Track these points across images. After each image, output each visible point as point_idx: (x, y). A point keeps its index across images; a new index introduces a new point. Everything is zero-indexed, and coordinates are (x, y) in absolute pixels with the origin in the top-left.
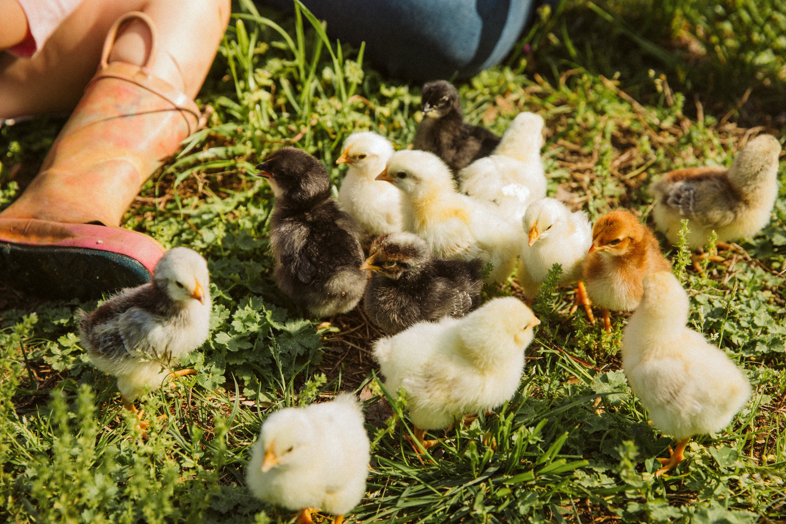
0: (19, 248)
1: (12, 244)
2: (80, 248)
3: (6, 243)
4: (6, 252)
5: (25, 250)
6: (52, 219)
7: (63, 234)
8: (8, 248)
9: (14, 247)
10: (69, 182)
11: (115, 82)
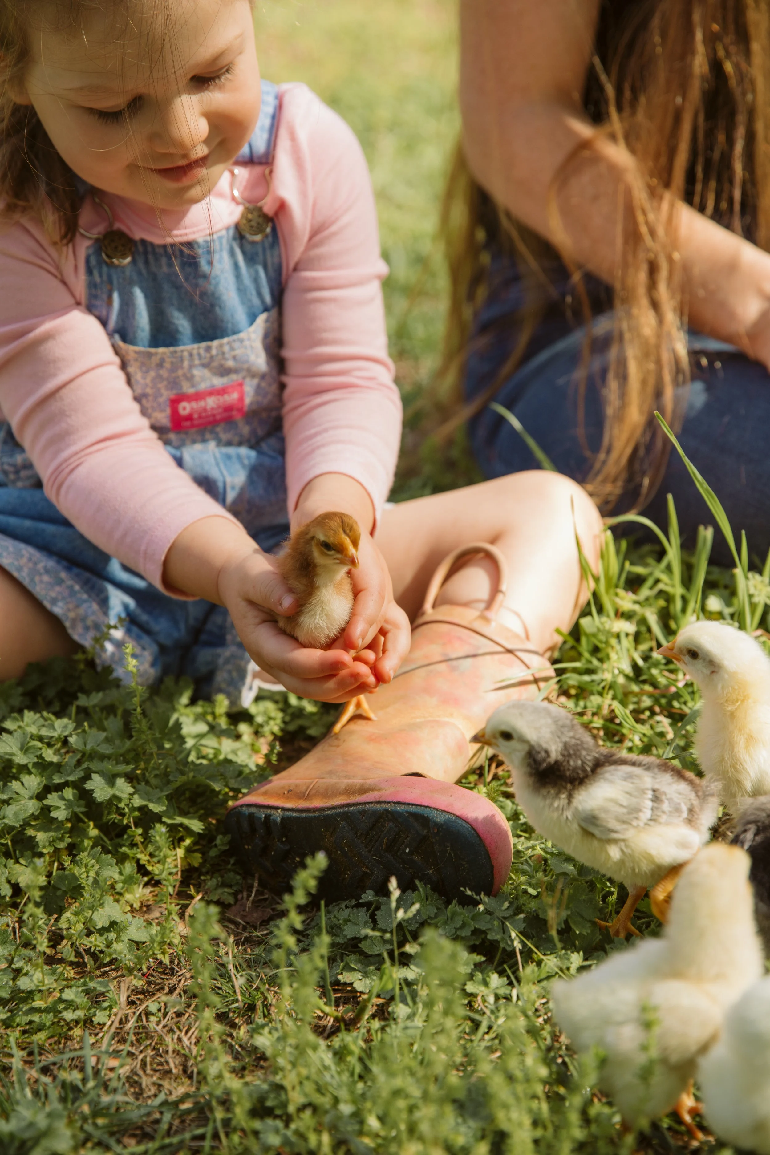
0: (294, 814)
1: (284, 809)
2: (389, 803)
3: (277, 808)
4: (275, 821)
5: (304, 815)
6: (346, 777)
7: (364, 790)
8: (278, 815)
9: (287, 813)
10: (372, 739)
11: (445, 627)
